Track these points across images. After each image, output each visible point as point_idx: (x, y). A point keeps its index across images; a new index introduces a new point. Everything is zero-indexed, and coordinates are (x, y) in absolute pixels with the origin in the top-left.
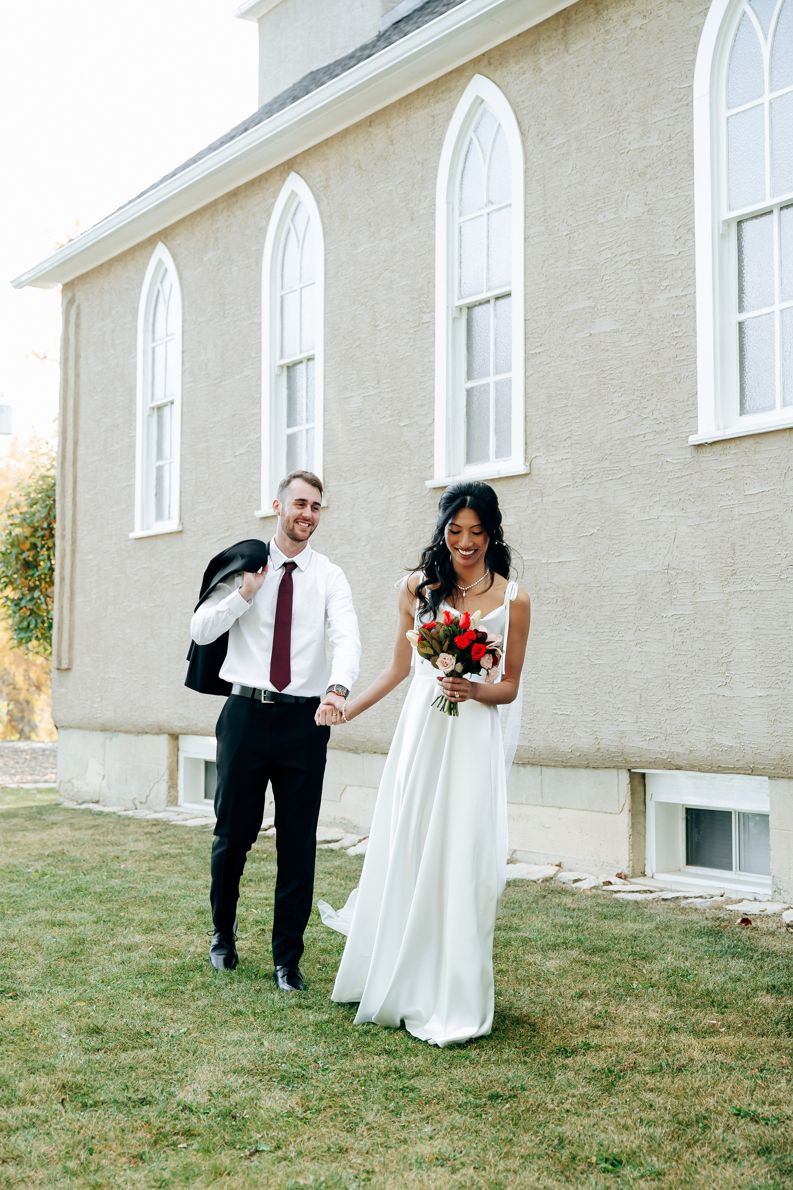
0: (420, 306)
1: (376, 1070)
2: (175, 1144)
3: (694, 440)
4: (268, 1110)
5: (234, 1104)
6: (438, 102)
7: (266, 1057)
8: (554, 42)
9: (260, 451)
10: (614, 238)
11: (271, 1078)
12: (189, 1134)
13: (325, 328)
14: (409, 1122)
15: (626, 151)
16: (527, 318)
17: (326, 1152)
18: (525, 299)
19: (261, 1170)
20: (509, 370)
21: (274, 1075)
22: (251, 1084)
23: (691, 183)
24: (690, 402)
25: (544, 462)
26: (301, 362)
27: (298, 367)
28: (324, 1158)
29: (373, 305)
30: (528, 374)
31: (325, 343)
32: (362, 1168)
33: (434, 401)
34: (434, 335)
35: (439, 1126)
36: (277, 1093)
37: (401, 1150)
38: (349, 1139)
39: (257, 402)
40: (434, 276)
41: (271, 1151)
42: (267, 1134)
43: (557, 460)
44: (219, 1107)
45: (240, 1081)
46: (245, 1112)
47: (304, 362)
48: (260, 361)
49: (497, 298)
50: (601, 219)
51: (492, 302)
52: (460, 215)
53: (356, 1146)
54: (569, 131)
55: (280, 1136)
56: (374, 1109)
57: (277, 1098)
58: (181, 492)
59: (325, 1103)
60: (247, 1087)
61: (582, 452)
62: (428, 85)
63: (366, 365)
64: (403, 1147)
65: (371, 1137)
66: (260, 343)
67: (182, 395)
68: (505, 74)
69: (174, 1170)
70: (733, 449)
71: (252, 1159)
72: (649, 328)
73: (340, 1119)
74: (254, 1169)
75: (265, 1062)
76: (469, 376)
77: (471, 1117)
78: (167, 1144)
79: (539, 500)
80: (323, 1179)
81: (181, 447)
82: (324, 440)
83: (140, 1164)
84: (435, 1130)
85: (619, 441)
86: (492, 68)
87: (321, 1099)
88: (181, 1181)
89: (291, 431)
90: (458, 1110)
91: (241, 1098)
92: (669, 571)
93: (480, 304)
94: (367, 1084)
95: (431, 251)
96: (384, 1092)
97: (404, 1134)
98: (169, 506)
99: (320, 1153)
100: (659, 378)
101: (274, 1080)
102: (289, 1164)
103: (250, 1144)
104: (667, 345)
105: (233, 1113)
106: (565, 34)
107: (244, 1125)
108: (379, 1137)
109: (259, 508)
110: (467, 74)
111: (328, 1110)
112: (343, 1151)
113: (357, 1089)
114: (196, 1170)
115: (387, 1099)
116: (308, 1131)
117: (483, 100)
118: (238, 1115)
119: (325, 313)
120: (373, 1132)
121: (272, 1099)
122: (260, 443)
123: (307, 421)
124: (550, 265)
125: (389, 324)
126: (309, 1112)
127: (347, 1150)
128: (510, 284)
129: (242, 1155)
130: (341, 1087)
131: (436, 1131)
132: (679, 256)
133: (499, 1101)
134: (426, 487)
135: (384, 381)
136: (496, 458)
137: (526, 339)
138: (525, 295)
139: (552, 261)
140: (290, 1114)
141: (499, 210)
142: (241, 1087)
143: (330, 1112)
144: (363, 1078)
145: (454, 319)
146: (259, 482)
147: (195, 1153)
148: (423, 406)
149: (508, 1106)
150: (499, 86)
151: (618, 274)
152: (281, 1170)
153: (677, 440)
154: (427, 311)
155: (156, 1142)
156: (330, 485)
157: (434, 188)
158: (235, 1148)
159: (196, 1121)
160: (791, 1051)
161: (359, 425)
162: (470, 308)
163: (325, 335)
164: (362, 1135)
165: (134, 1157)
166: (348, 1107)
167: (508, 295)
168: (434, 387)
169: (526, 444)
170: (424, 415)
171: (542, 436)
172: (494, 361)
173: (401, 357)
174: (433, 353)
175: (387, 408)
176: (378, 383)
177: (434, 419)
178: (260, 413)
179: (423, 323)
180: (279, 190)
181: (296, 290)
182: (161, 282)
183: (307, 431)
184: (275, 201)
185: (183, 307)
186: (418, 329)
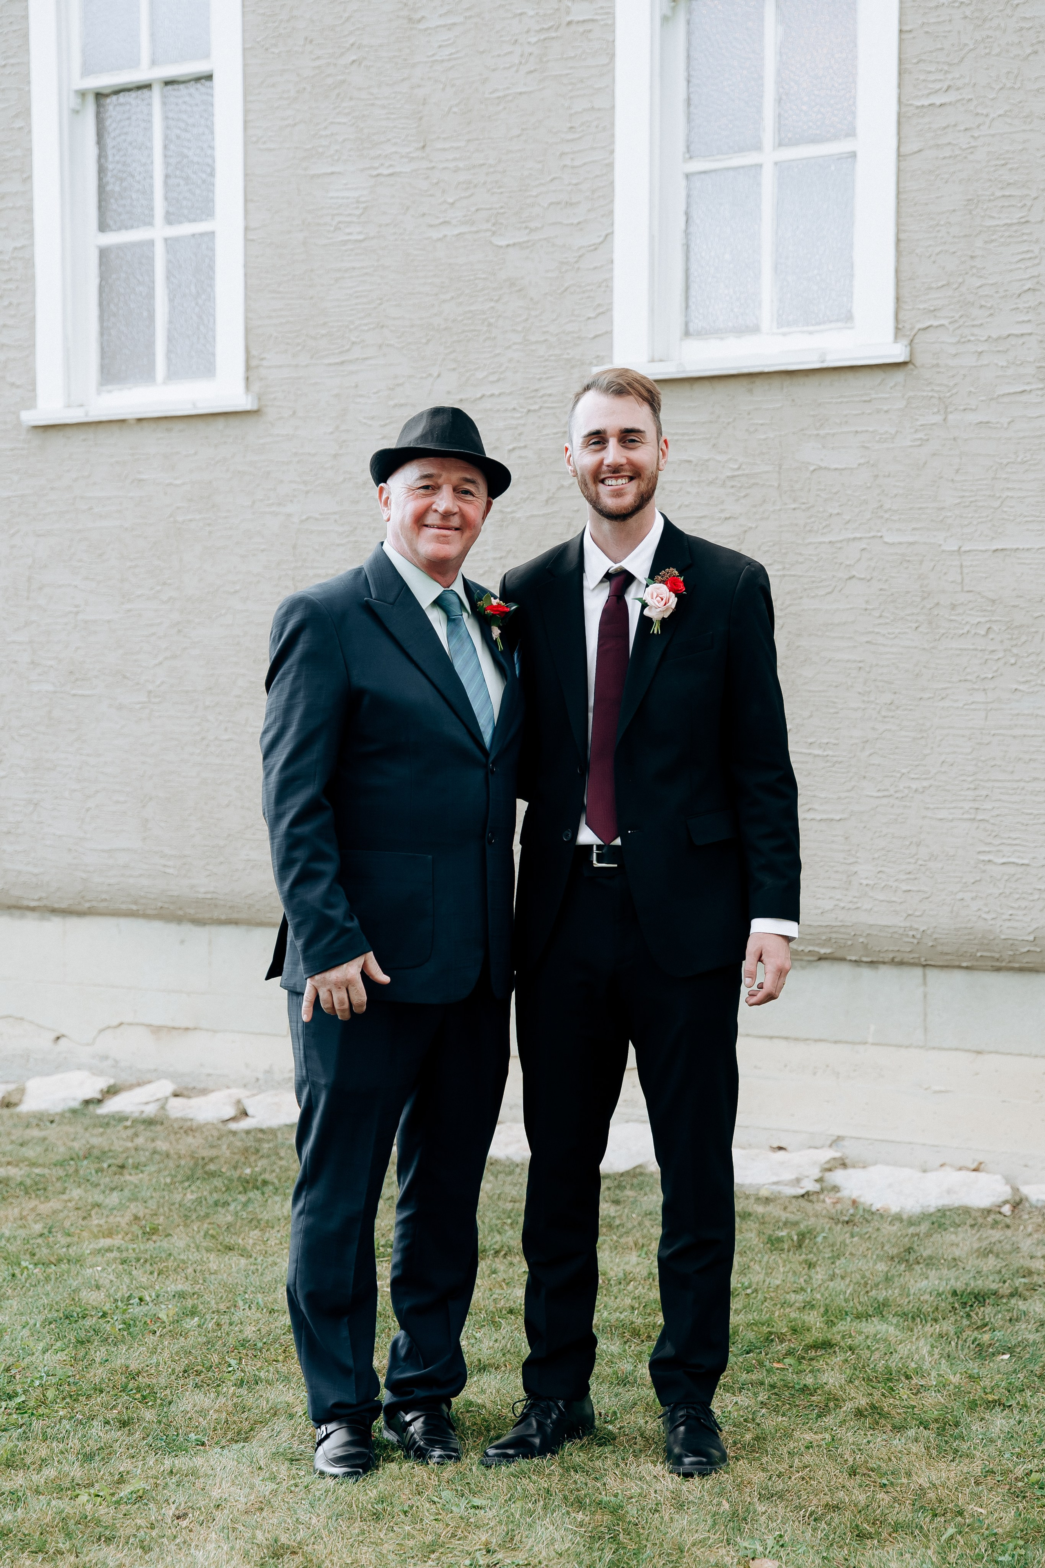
9: (30, 279)
20: (843, 136)
25: (953, 340)
26: (148, 86)
27: (133, 97)
30: (906, 149)
31: (245, 50)
39: (24, 169)
43: (994, 336)
47: (157, 90)
48: (25, 78)
63: (383, 107)
79: (938, 418)
89: (111, 239)
109: (30, 401)
122: (29, 263)
125: (455, 19)
135: (439, 145)
136: (779, 328)
145: (665, 19)
146: (29, 346)
148: (569, 204)
156: (265, 363)
161: (361, 237)
163: (244, 31)
168: (611, 166)
169: (898, 299)
170: (579, 223)
171: (948, 284)
172: (780, 115)
173: (500, 94)
174: (610, 91)
175: (453, 204)
176: (424, 147)
177: (609, 236)
178: (27, 195)
179: (569, 23)
183: (167, 241)
186: (552, 34)
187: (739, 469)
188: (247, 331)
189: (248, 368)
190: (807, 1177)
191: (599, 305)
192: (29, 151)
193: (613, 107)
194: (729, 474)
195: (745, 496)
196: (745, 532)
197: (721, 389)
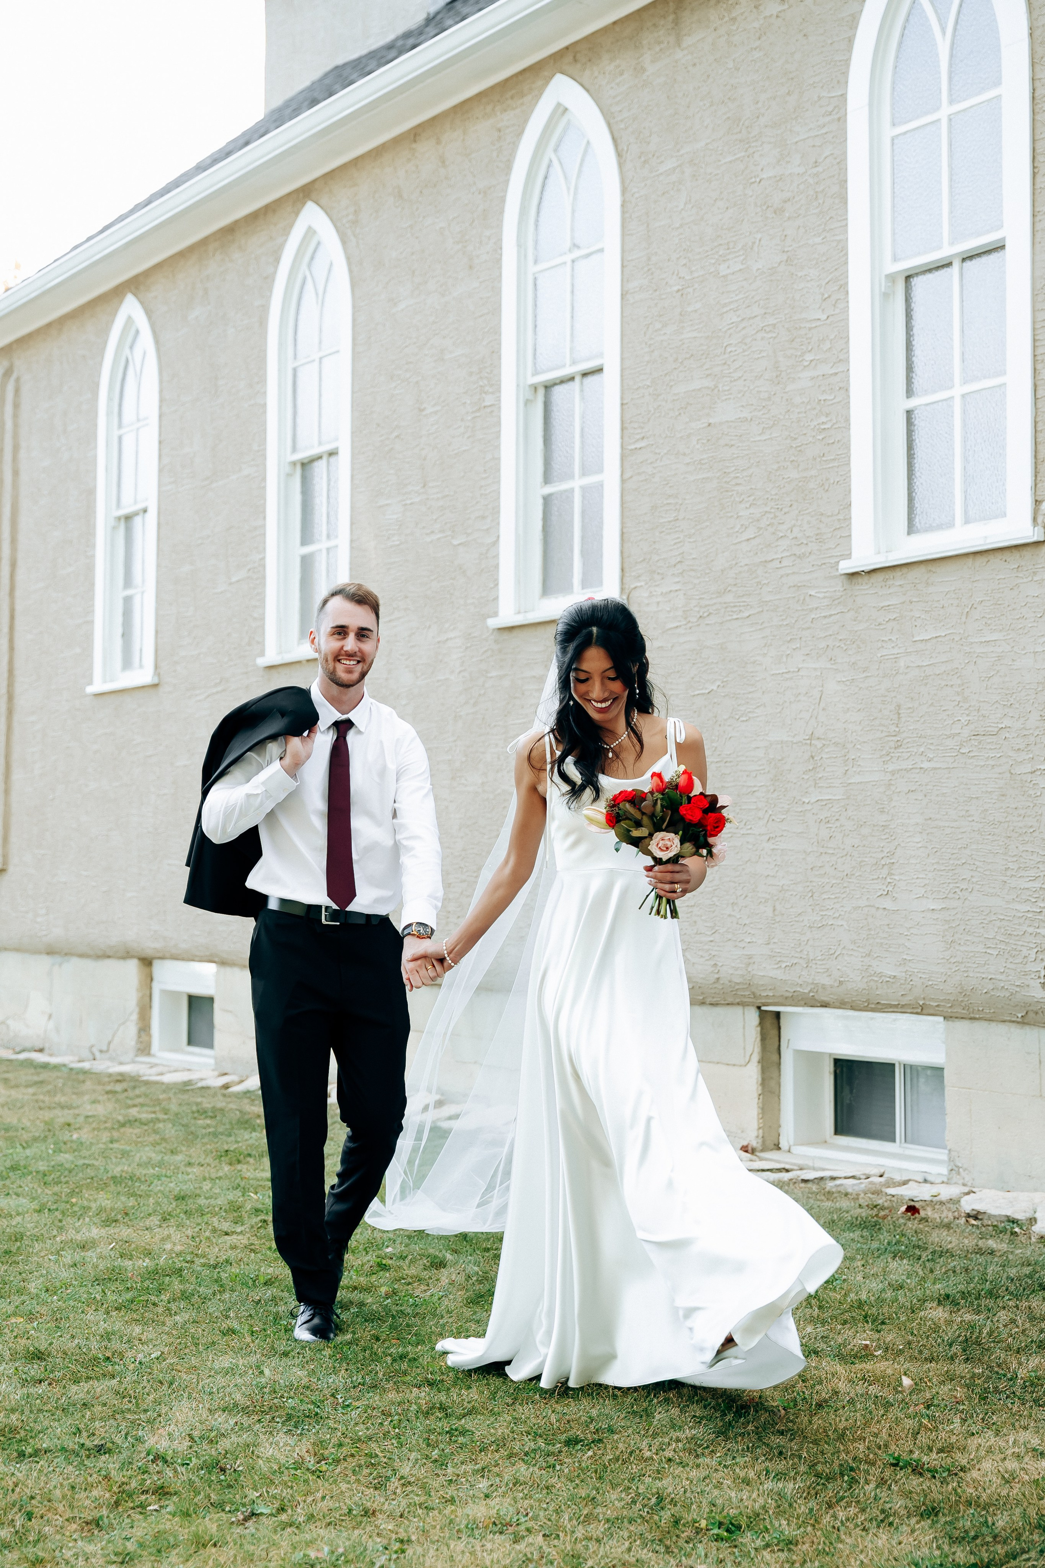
0: (481, 383)
1: (414, 1407)
2: (143, 1506)
3: (846, 566)
4: (268, 1460)
5: (223, 1452)
6: (505, 111)
7: (267, 1390)
8: (661, 33)
9: (264, 577)
10: (741, 296)
11: (273, 1418)
12: (162, 1492)
13: (352, 411)
14: (458, 1476)
15: (758, 180)
16: (625, 402)
17: (345, 1515)
18: (622, 376)
19: (259, 1540)
20: (601, 470)
21: (277, 1414)
22: (246, 1425)
23: (844, 223)
24: (841, 517)
25: (646, 595)
26: (320, 458)
27: (316, 464)
28: (344, 1524)
29: (417, 382)
30: (626, 476)
31: (352, 433)
32: (394, 1536)
33: (499, 512)
34: (499, 423)
35: (498, 1480)
36: (281, 1438)
37: (447, 1512)
38: (378, 1497)
39: (260, 511)
40: (500, 344)
41: (272, 1515)
42: (268, 1492)
43: (664, 591)
44: (203, 1456)
45: (232, 1422)
46: (238, 1463)
47: (325, 458)
48: (264, 457)
49: (585, 375)
50: (723, 269)
51: (578, 379)
52: (536, 262)
53: (386, 1507)
54: (682, 152)
55: (284, 1495)
56: (411, 1458)
57: (281, 1444)
58: (157, 632)
59: (345, 1451)
60: (241, 1429)
61: (696, 581)
62: (493, 88)
63: (408, 463)
64: (450, 1508)
65: (407, 1495)
66: (265, 431)
67: (159, 500)
68: (596, 74)
69: (141, 1540)
70: (898, 580)
71: (247, 1525)
72: (787, 417)
73: (366, 1471)
74: (249, 1538)
75: (266, 1397)
76: (547, 478)
77: (541, 1469)
78: (132, 1505)
80: (341, 1550)
81: (158, 571)
82: (351, 563)
83: (96, 1532)
84: (492, 1485)
85: (746, 568)
86: (579, 66)
87: (340, 1445)
88: (150, 1554)
89: (306, 550)
90: (523, 1460)
91: (232, 1444)
92: (813, 742)
93: (562, 382)
94: (402, 1426)
95: (496, 310)
96: (425, 1436)
97: (451, 1492)
98: (141, 650)
99: (338, 1517)
100: (800, 484)
101: (278, 1420)
102: (296, 1531)
103: (244, 1505)
104: (811, 439)
105: (221, 1464)
106: (676, 22)
107: (236, 1480)
108: (417, 1495)
109: (262, 652)
110: (546, 73)
111: (349, 1459)
112: (368, 1513)
113: (389, 1432)
114: (172, 1540)
115: (428, 1445)
116: (322, 1487)
117: (566, 109)
118: (228, 1466)
119: (353, 392)
120: (409, 1488)
121: (274, 1446)
122: (264, 566)
123: (328, 537)
124: (656, 331)
125: (438, 408)
126: (323, 1462)
127: (374, 1512)
128: (601, 355)
129: (233, 1519)
130: (367, 1429)
131: (494, 1487)
132: (828, 321)
133: (579, 1447)
134: (487, 627)
135: (431, 484)
136: (583, 588)
137: (623, 429)
138: (622, 370)
139: (658, 326)
140: (298, 1465)
141: (588, 256)
142: (232, 1429)
143: (352, 1463)
144: (396, 1417)
145: (527, 402)
146: (262, 619)
147: (170, 1517)
148: (484, 517)
149: (590, 1453)
150: (587, 91)
151: (746, 344)
152: (285, 1539)
153: (824, 566)
154: (491, 390)
155: (117, 1504)
157: (500, 226)
158: (223, 1510)
159: (171, 1475)
160: (968, 1381)
161: (398, 543)
162: (548, 387)
163: (352, 421)
164: (395, 1493)
165: (87, 1523)
166: (377, 1456)
167: (599, 370)
168: (499, 493)
169: (622, 570)
170: (487, 529)
171: (644, 560)
172: (580, 459)
173: (456, 452)
174: (498, 447)
175: (435, 520)
176: (424, 486)
177: (498, 537)
178: (264, 526)
179: (484, 407)
180: (291, 226)
181: (313, 361)
182: (131, 347)
183: (328, 550)
184: (286, 241)
185: (161, 382)
186: (478, 414)
191: (495, 580)
192: (265, 500)
193: (500, 458)
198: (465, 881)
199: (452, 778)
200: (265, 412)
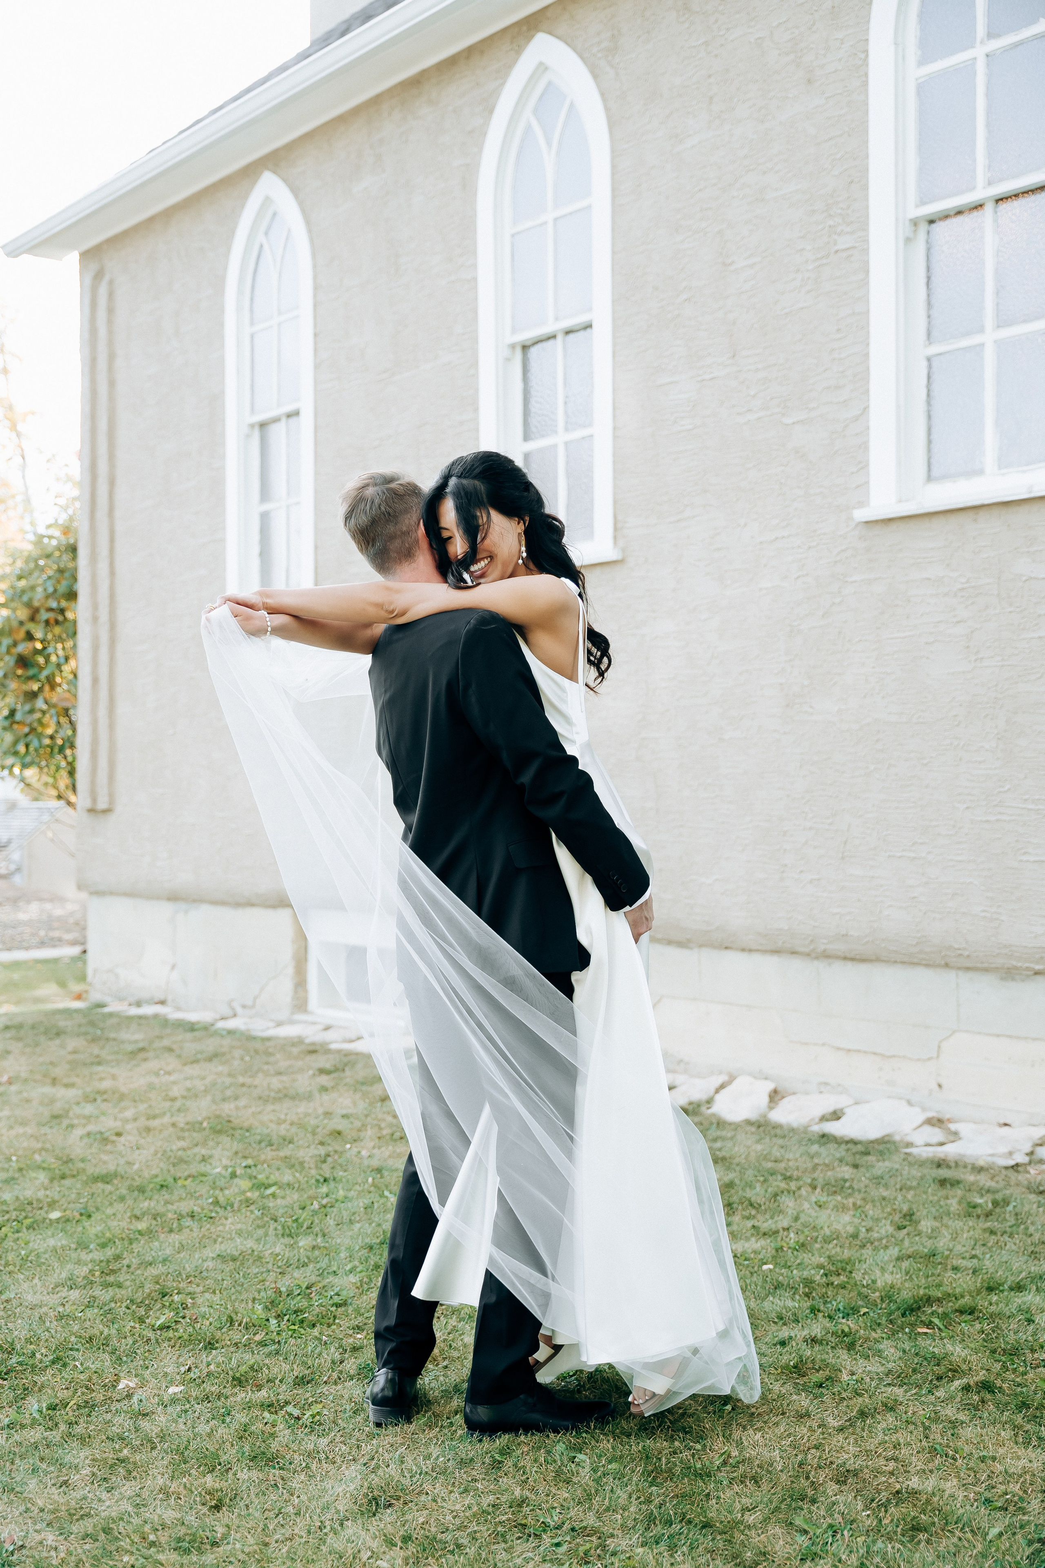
0: (831, 223)
13: (613, 276)
26: (554, 337)
27: (545, 345)
29: (721, 232)
31: (614, 301)
33: (867, 379)
34: (866, 269)
39: (473, 402)
47: (560, 337)
48: (475, 340)
49: (999, 200)
51: (989, 207)
52: (921, 63)
63: (706, 330)
66: (475, 311)
67: (316, 401)
76: (933, 337)
81: (316, 479)
89: (531, 446)
93: (959, 213)
95: (861, 129)
119: (614, 253)
123: (567, 430)
125: (756, 260)
134: (852, 521)
135: (745, 353)
136: (1000, 469)
141: (1016, 45)
145: (908, 240)
148: (841, 387)
154: (848, 230)
156: (628, 525)
161: (691, 427)
162: (936, 221)
163: (613, 287)
168: (867, 355)
172: (998, 304)
173: (788, 311)
174: (865, 299)
175: (754, 396)
176: (734, 356)
177: (866, 409)
179: (837, 252)
180: (510, 67)
181: (545, 223)
182: (266, 234)
183: (566, 444)
184: (503, 84)
185: (315, 266)
186: (824, 261)
187: (967, 582)
188: (615, 502)
189: (616, 529)
190: (1019, 1150)
191: (860, 462)
192: (477, 391)
193: (868, 311)
194: (960, 586)
195: (973, 603)
196: (972, 632)
197: (954, 520)
198: (811, 828)
199: (788, 706)
200: (475, 288)
